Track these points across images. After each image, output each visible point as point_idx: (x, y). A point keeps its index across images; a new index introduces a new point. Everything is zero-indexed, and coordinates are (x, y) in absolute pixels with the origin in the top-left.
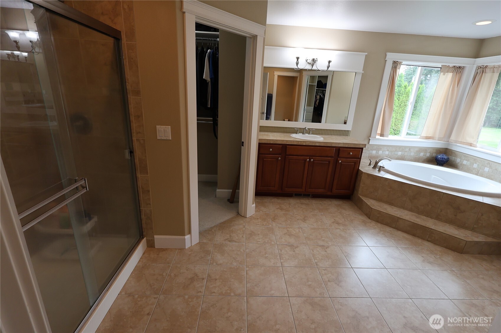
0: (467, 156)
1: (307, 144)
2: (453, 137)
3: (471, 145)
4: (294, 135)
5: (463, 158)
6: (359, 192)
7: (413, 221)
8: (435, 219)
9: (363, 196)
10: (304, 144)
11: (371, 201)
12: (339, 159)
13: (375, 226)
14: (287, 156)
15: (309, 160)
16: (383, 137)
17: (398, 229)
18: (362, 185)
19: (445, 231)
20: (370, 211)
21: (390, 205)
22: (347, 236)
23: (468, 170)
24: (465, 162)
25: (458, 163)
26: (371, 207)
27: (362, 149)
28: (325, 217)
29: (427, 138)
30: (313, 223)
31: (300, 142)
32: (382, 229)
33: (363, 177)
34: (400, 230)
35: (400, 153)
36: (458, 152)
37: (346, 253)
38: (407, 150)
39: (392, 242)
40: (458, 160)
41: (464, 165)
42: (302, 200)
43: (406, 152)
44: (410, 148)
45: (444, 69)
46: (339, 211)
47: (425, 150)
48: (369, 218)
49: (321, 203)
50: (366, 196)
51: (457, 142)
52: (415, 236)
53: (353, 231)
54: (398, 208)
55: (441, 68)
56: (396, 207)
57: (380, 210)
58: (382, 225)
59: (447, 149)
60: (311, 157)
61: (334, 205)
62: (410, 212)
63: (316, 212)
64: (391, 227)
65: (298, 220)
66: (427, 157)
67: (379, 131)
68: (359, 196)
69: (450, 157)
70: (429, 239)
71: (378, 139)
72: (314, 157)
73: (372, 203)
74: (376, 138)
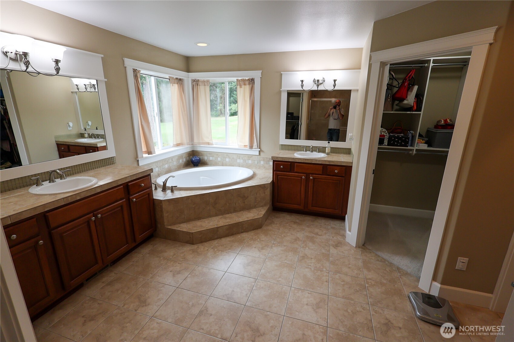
0: (211, 153)
1: (83, 196)
2: (196, 141)
3: (208, 144)
4: (35, 190)
5: (209, 155)
6: (165, 224)
7: (227, 224)
8: (234, 213)
9: (171, 225)
10: (78, 198)
11: (183, 226)
12: (131, 197)
13: (205, 248)
14: (53, 231)
15: (95, 218)
16: (152, 154)
17: (220, 237)
18: (165, 215)
19: (248, 218)
20: (192, 237)
21: (199, 220)
22: (202, 279)
23: (216, 164)
24: (211, 158)
25: (206, 160)
26: (191, 232)
27: (150, 175)
28: (158, 276)
29: (178, 145)
30: (158, 296)
31: (70, 198)
32: (212, 247)
33: (164, 206)
34: (221, 238)
35: (166, 166)
36: (203, 152)
37: (224, 296)
38: (170, 161)
39: (231, 253)
40: (206, 158)
41: (211, 160)
42: (104, 279)
43: (170, 163)
44: (172, 158)
45: (171, 80)
46: (162, 258)
47: (180, 157)
48: (193, 244)
49: (131, 263)
50: (174, 224)
51: (199, 143)
52: (233, 235)
53: (200, 268)
54: (206, 219)
55: (169, 79)
56: (205, 218)
57: (199, 230)
58: (207, 242)
59: (193, 151)
60: (94, 212)
61: (148, 255)
62: (217, 217)
63: (141, 279)
64: (214, 240)
65: (136, 310)
66: (184, 162)
67: (144, 149)
68: (167, 227)
69: (201, 157)
70: (242, 231)
71: (146, 158)
72: (99, 211)
73: (184, 227)
74: (144, 157)
